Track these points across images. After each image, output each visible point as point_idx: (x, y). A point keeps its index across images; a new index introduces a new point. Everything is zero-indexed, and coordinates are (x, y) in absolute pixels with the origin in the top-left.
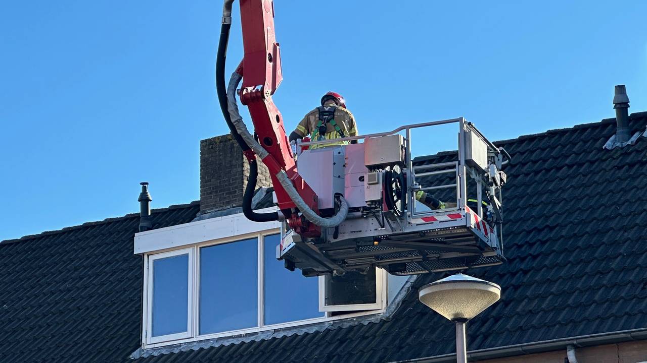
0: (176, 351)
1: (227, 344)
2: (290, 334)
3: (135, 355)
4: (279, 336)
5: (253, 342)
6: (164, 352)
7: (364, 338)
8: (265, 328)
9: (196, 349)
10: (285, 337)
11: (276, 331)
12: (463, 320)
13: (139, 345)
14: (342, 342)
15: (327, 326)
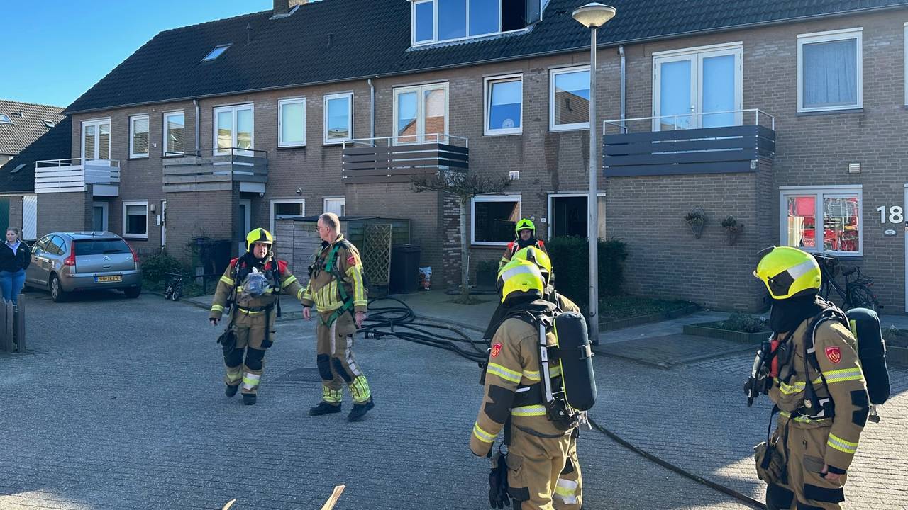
0: (428, 49)
1: (451, 45)
2: (482, 40)
3: (408, 50)
4: (477, 41)
5: (464, 44)
6: (422, 49)
7: (518, 42)
8: (470, 38)
9: (437, 47)
10: (479, 42)
11: (475, 39)
12: (595, 27)
13: (410, 45)
14: (507, 44)
15: (499, 37)
